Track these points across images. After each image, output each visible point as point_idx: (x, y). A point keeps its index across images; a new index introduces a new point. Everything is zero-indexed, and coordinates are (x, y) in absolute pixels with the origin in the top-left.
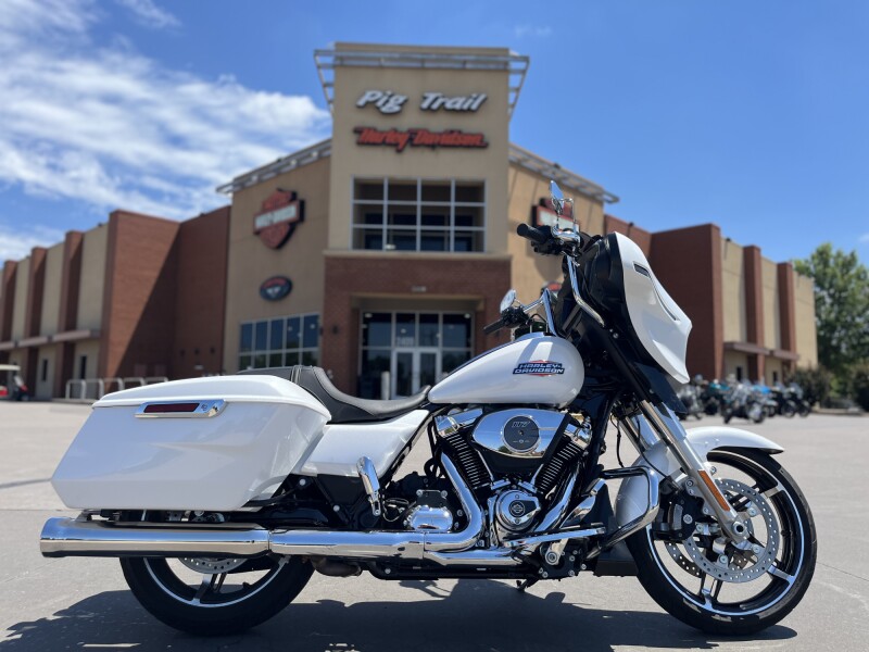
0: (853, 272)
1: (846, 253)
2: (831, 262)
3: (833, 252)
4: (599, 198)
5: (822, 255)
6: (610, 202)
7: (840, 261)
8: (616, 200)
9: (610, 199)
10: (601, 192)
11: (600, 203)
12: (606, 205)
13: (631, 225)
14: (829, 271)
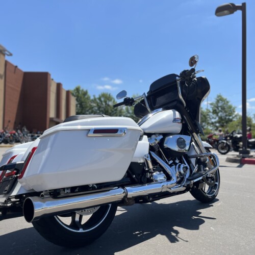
0: (86, 97)
1: (85, 90)
2: (80, 92)
3: (81, 89)
4: (3, 52)
5: (78, 89)
6: (8, 55)
7: (83, 92)
8: (11, 55)
9: (8, 54)
10: (5, 50)
11: (4, 55)
12: (6, 56)
13: (16, 67)
14: (80, 95)
